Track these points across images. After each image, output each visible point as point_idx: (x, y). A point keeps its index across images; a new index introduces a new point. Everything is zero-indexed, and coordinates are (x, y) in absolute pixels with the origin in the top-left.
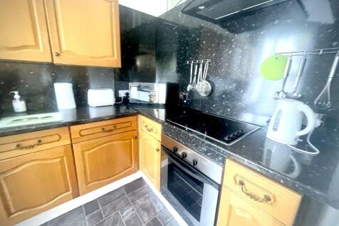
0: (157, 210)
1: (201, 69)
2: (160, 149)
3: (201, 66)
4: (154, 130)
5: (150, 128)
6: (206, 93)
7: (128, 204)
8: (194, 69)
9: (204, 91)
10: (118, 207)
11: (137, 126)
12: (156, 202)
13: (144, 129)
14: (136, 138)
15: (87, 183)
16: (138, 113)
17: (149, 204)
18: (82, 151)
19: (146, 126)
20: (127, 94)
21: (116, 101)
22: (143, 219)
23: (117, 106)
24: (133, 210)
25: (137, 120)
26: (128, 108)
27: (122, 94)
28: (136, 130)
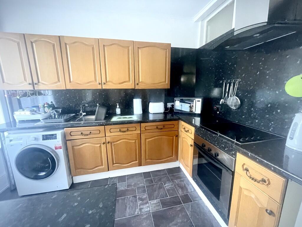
0: (189, 191)
1: (232, 87)
2: (193, 145)
3: (232, 84)
4: (190, 131)
5: (187, 129)
6: (235, 106)
7: (169, 180)
8: (226, 86)
9: (234, 104)
10: (162, 180)
11: (178, 128)
12: (188, 185)
13: (183, 130)
14: (177, 136)
15: (146, 160)
16: (179, 119)
17: (183, 185)
18: (145, 139)
19: (185, 128)
20: (173, 106)
21: (165, 110)
22: (178, 192)
23: (165, 113)
24: (172, 185)
25: (178, 124)
26: (172, 116)
27: (169, 105)
28: (178, 131)
